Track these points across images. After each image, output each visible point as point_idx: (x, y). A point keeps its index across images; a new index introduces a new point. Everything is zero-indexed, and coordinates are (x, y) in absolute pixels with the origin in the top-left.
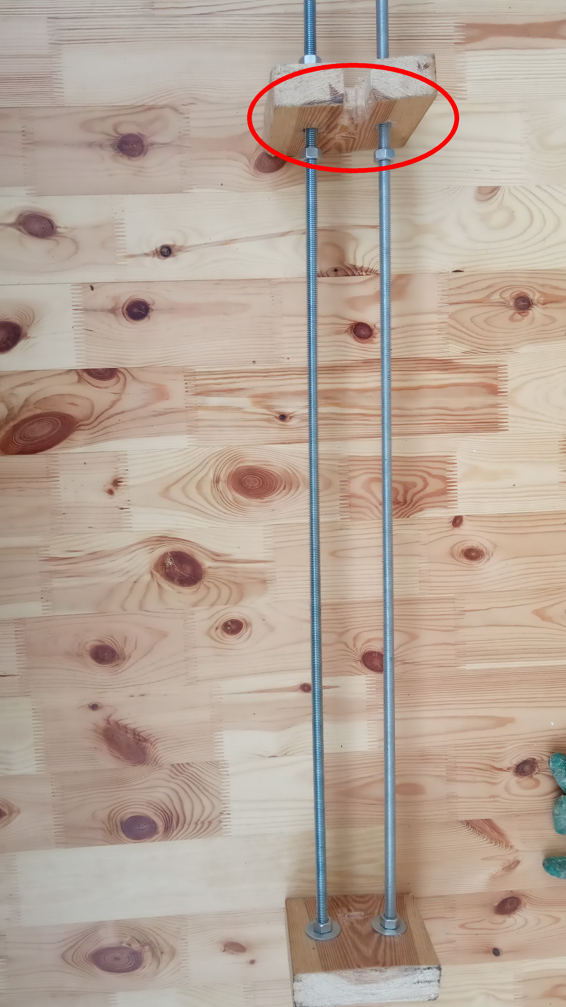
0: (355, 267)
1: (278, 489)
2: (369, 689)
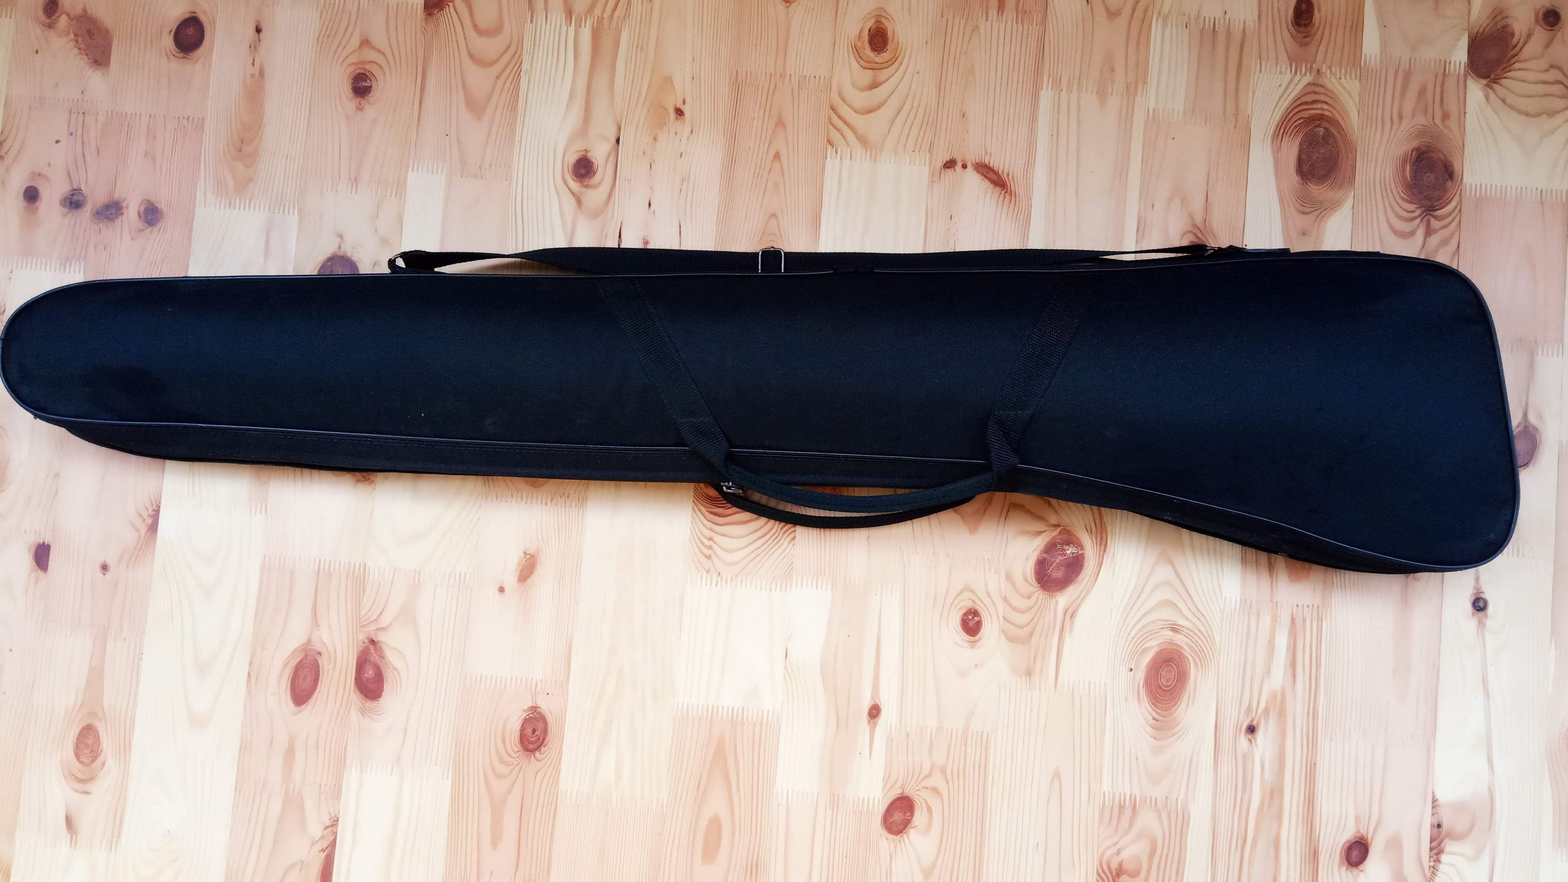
0: (1440, 852)
1: (1154, 710)
2: (861, 799)
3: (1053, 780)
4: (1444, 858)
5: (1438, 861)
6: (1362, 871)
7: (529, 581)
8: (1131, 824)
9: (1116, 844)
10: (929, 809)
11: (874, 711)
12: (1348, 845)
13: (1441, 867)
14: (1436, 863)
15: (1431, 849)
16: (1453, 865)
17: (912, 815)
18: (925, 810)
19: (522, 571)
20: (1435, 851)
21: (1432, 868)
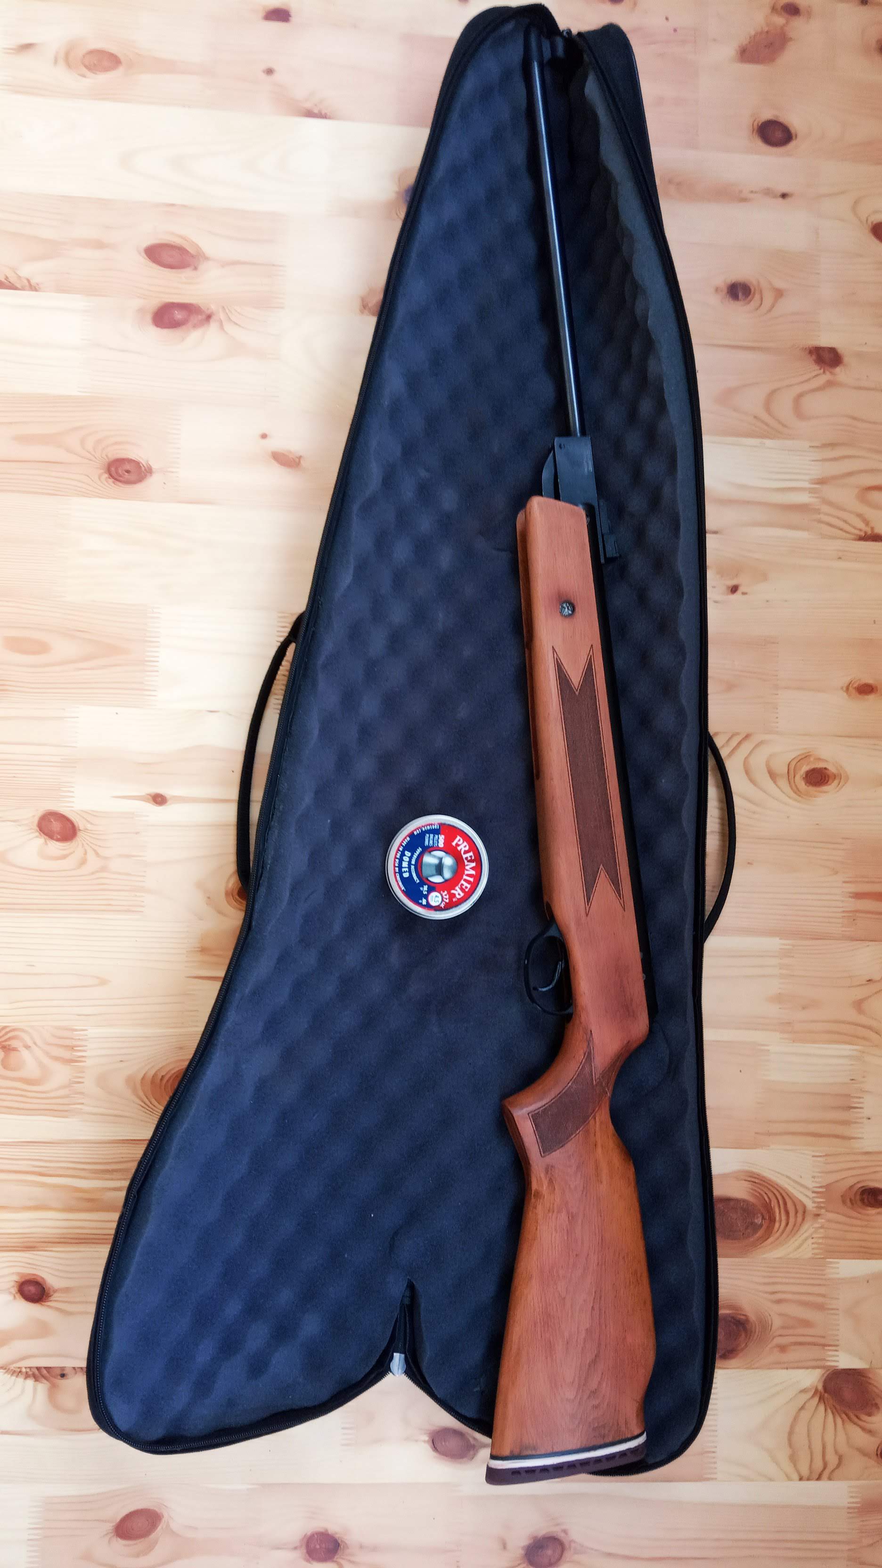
3: (98, 978)
4: (30, 1382)
5: (27, 1376)
6: (15, 1296)
7: (273, 461)
8: (57, 1059)
9: (35, 1043)
10: (64, 857)
11: (160, 799)
12: (40, 1280)
13: (20, 1380)
14: (25, 1374)
15: (38, 1369)
16: (23, 1391)
17: (58, 840)
18: (65, 852)
19: (283, 455)
20: (36, 1372)
21: (19, 1370)
